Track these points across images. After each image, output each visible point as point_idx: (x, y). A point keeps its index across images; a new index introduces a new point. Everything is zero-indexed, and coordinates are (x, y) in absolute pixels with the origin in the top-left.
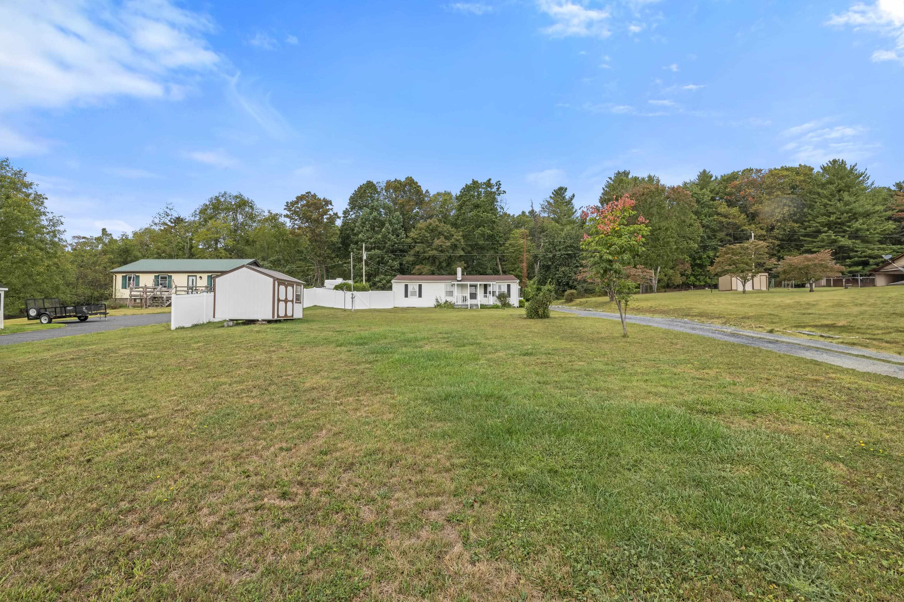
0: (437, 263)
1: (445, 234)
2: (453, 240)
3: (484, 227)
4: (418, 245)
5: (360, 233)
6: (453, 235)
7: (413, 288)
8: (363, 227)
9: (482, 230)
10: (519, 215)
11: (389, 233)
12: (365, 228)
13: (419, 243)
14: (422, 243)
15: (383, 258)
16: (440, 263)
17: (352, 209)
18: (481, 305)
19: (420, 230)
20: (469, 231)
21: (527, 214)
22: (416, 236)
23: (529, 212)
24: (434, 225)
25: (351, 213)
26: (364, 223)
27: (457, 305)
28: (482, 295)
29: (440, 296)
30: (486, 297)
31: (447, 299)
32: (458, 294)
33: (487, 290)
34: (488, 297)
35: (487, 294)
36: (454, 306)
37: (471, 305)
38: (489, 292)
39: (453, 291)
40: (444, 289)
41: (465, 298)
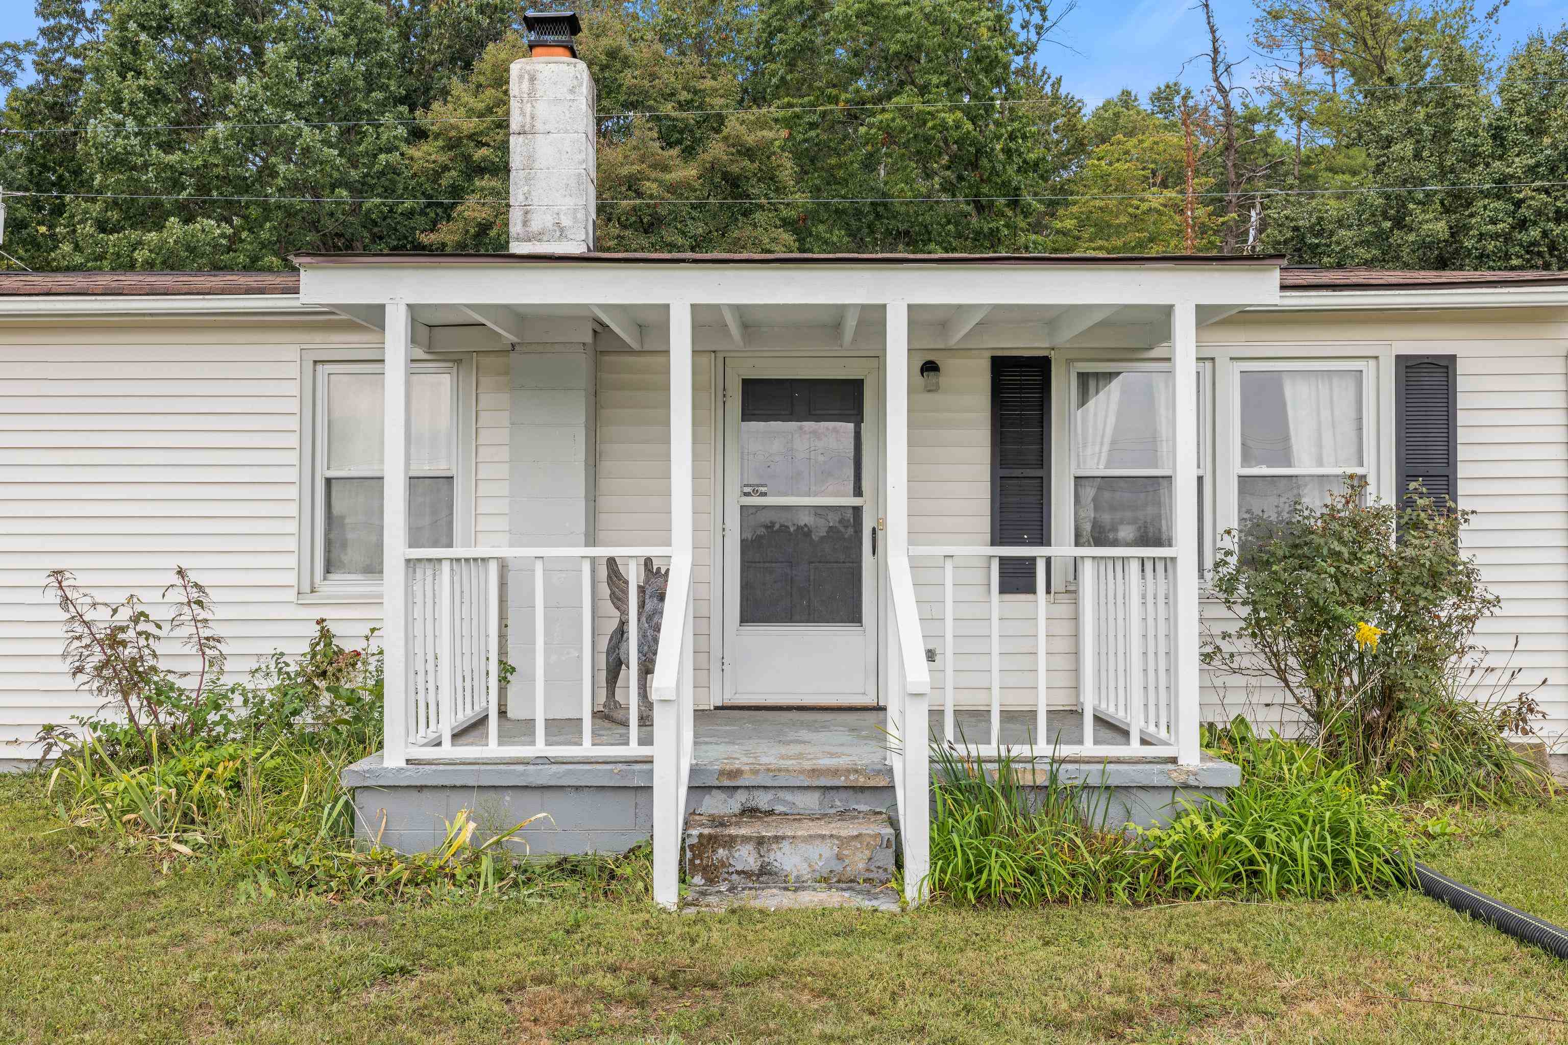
1: (668, 108)
4: (487, 181)
13: (489, 169)
27: (421, 788)
28: (949, 565)
29: (181, 572)
30: (1032, 590)
31: (333, 628)
32: (517, 538)
33: (1042, 459)
34: (1072, 592)
35: (1043, 539)
36: (353, 790)
37: (722, 773)
38: (1089, 493)
39: (453, 472)
40: (292, 457)
41: (649, 606)
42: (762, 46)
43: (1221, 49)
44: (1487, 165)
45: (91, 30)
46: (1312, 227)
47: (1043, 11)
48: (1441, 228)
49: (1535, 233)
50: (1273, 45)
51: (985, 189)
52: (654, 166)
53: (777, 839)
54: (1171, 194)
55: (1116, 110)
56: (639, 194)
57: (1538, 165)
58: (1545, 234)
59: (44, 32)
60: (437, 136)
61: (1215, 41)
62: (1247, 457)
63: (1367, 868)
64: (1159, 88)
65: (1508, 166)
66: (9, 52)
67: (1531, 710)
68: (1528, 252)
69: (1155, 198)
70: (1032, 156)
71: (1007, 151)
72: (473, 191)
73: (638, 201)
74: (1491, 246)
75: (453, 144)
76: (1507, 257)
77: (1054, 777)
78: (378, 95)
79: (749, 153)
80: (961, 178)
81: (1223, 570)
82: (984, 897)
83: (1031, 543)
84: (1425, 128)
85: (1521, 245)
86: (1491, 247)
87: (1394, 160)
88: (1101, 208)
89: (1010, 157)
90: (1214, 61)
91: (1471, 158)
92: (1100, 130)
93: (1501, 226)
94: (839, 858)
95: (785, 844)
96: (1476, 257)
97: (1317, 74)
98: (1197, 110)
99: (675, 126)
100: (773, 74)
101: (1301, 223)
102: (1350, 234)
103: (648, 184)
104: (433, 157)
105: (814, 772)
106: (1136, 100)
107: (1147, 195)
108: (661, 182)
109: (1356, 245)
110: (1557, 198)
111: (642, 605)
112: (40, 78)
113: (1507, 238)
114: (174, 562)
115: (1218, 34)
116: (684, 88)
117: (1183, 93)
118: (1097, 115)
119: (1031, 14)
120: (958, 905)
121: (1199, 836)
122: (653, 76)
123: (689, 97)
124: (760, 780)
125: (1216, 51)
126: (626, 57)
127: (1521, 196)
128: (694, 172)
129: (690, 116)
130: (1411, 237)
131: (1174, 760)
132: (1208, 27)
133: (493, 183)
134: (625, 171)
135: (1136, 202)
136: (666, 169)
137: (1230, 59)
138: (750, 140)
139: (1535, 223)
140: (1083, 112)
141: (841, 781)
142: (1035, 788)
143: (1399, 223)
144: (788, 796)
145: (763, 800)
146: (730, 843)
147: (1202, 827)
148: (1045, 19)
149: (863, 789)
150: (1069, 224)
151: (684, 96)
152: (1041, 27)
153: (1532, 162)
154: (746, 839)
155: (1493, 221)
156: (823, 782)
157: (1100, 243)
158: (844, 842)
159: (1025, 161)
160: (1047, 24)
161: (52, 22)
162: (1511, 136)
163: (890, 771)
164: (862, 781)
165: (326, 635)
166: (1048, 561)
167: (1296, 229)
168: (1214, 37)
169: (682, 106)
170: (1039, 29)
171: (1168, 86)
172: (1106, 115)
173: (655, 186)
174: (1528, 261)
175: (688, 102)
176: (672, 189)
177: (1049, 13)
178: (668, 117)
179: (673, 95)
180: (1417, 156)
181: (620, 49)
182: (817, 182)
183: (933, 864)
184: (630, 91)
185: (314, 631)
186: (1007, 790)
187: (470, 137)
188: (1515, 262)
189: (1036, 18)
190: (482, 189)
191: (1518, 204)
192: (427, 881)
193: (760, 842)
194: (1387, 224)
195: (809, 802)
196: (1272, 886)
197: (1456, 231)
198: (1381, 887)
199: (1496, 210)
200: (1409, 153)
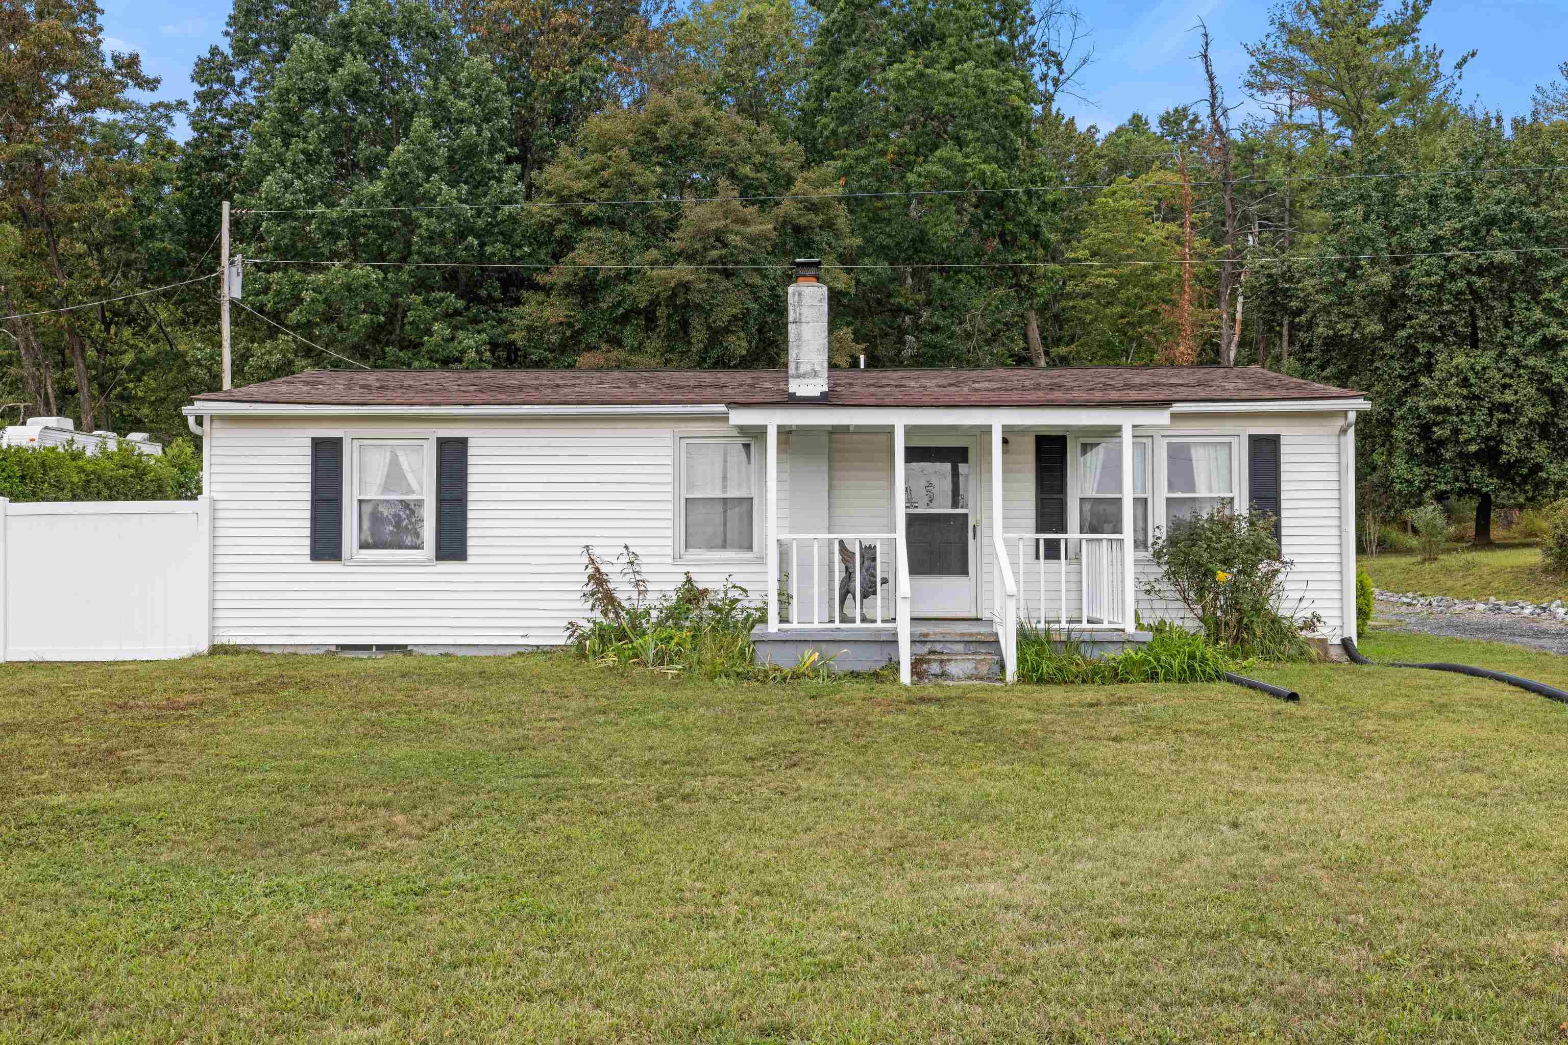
0: (699, 336)
1: (746, 170)
2: (788, 206)
3: (960, 142)
4: (594, 233)
5: (269, 170)
6: (790, 181)
7: (395, 475)
8: (287, 138)
9: (947, 163)
10: (1120, 131)
11: (430, 170)
12: (297, 145)
13: (595, 221)
14: (618, 224)
15: (395, 312)
16: (716, 335)
17: (244, 51)
18: (1025, 638)
19: (603, 149)
20: (880, 174)
21: (1155, 127)
22: (579, 186)
23: (1165, 121)
24: (681, 119)
25: (239, 75)
26: (292, 117)
27: (785, 641)
28: (1021, 543)
29: (626, 547)
30: (1059, 558)
31: (694, 578)
32: (793, 529)
33: (1062, 488)
34: (1078, 559)
35: (1063, 529)
36: (754, 642)
37: (921, 635)
38: (1087, 507)
39: (752, 495)
40: (669, 488)
41: (866, 564)
42: (812, 100)
43: (1219, 95)
44: (1423, 226)
45: (239, 94)
46: (1284, 273)
47: (1059, 64)
48: (1384, 280)
49: (1461, 284)
50: (1265, 88)
51: (1010, 226)
52: (735, 221)
53: (949, 660)
54: (1172, 227)
55: (1128, 137)
56: (725, 245)
57: (1463, 228)
58: (1469, 285)
59: (198, 96)
60: (550, 194)
61: (1213, 87)
62: (1171, 488)
63: (1204, 672)
64: (1168, 113)
65: (1441, 229)
66: (162, 110)
67: (1319, 621)
68: (1456, 299)
69: (1158, 232)
70: (1050, 197)
71: (1029, 193)
72: (581, 240)
73: (724, 251)
74: (1427, 294)
75: (563, 200)
76: (1440, 302)
77: (1069, 636)
78: (499, 157)
79: (812, 207)
80: (987, 216)
81: (1157, 547)
82: (1040, 680)
83: (1057, 532)
84: (1374, 194)
85: (1451, 294)
86: (1426, 296)
87: (1348, 224)
88: (1110, 241)
89: (1030, 198)
90: (1212, 105)
91: (1413, 219)
92: (1113, 155)
93: (1434, 278)
94: (976, 668)
95: (953, 663)
96: (1416, 303)
97: (1308, 114)
98: (1203, 134)
99: (752, 184)
100: (826, 126)
101: (1274, 271)
102: (1313, 282)
103: (733, 237)
104: (549, 212)
105: (962, 634)
106: (1146, 123)
107: (1151, 228)
108: (744, 237)
109: (1317, 292)
110: (1478, 256)
111: (862, 563)
112: (196, 135)
113: (1440, 287)
114: (622, 542)
115: (1216, 81)
116: (757, 153)
117: (1191, 117)
118: (1109, 139)
119: (1049, 68)
120: (1029, 683)
121: (1131, 658)
122: (732, 142)
123: (763, 159)
124: (937, 638)
125: (1214, 96)
126: (709, 127)
127: (1450, 254)
128: (770, 226)
129: (764, 176)
130: (1362, 287)
131: (1123, 630)
132: (1206, 76)
133: (599, 234)
134: (713, 225)
135: (1141, 235)
136: (745, 222)
137: (1226, 104)
138: (815, 196)
139: (1462, 276)
140: (1097, 136)
141: (974, 639)
142: (1061, 642)
143: (1352, 273)
144: (948, 645)
145: (938, 647)
146: (928, 662)
147: (1133, 654)
148: (1061, 72)
149: (983, 642)
150: (1082, 254)
151: (758, 159)
152: (1058, 80)
153: (1458, 226)
154: (935, 660)
155: (1428, 274)
156: (966, 639)
157: (1110, 270)
158: (978, 662)
159: (1044, 202)
160: (1062, 78)
161: (205, 88)
162: (1444, 203)
163: (996, 634)
164: (983, 638)
165: (689, 581)
166: (1066, 540)
167: (1270, 276)
168: (1212, 84)
169: (758, 168)
170: (1056, 82)
171: (1176, 110)
172: (1119, 141)
173: (738, 238)
174: (1457, 306)
175: (761, 164)
176: (752, 240)
177: (1064, 66)
178: (747, 177)
179: (749, 158)
180: (1366, 219)
181: (704, 119)
182: (865, 221)
183: (1018, 667)
184: (714, 156)
185: (683, 578)
186: (1049, 642)
187: (580, 195)
188: (1446, 308)
189: (1053, 72)
190: (590, 239)
191: (1448, 260)
192: (798, 678)
193: (942, 661)
194: (1343, 275)
195: (960, 648)
196: (1161, 677)
197: (1401, 281)
198: (1210, 680)
199: (1430, 264)
200: (1359, 216)
